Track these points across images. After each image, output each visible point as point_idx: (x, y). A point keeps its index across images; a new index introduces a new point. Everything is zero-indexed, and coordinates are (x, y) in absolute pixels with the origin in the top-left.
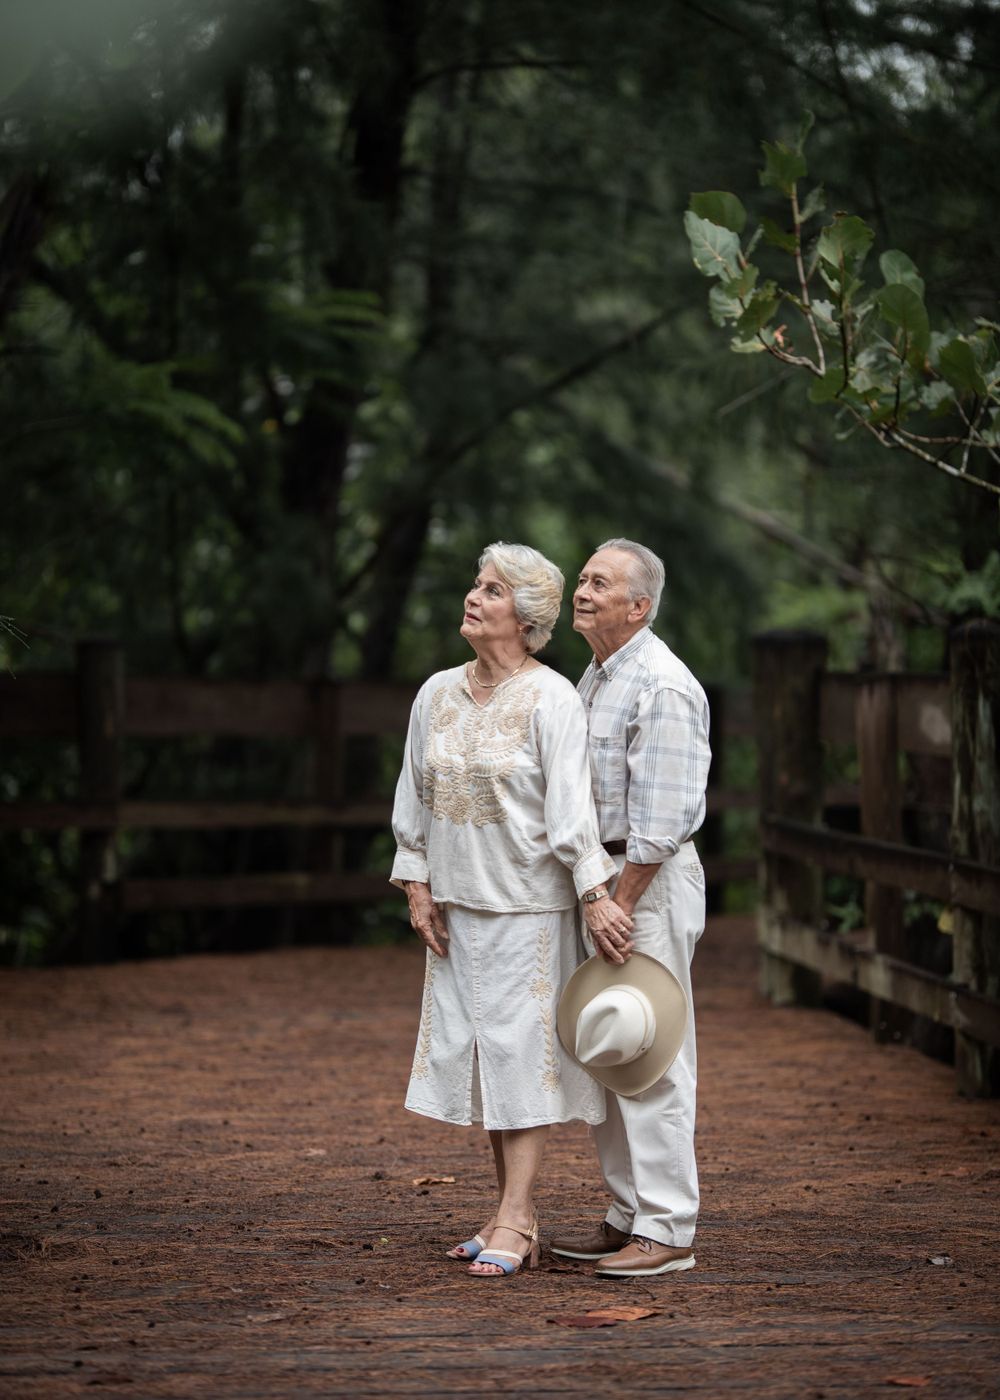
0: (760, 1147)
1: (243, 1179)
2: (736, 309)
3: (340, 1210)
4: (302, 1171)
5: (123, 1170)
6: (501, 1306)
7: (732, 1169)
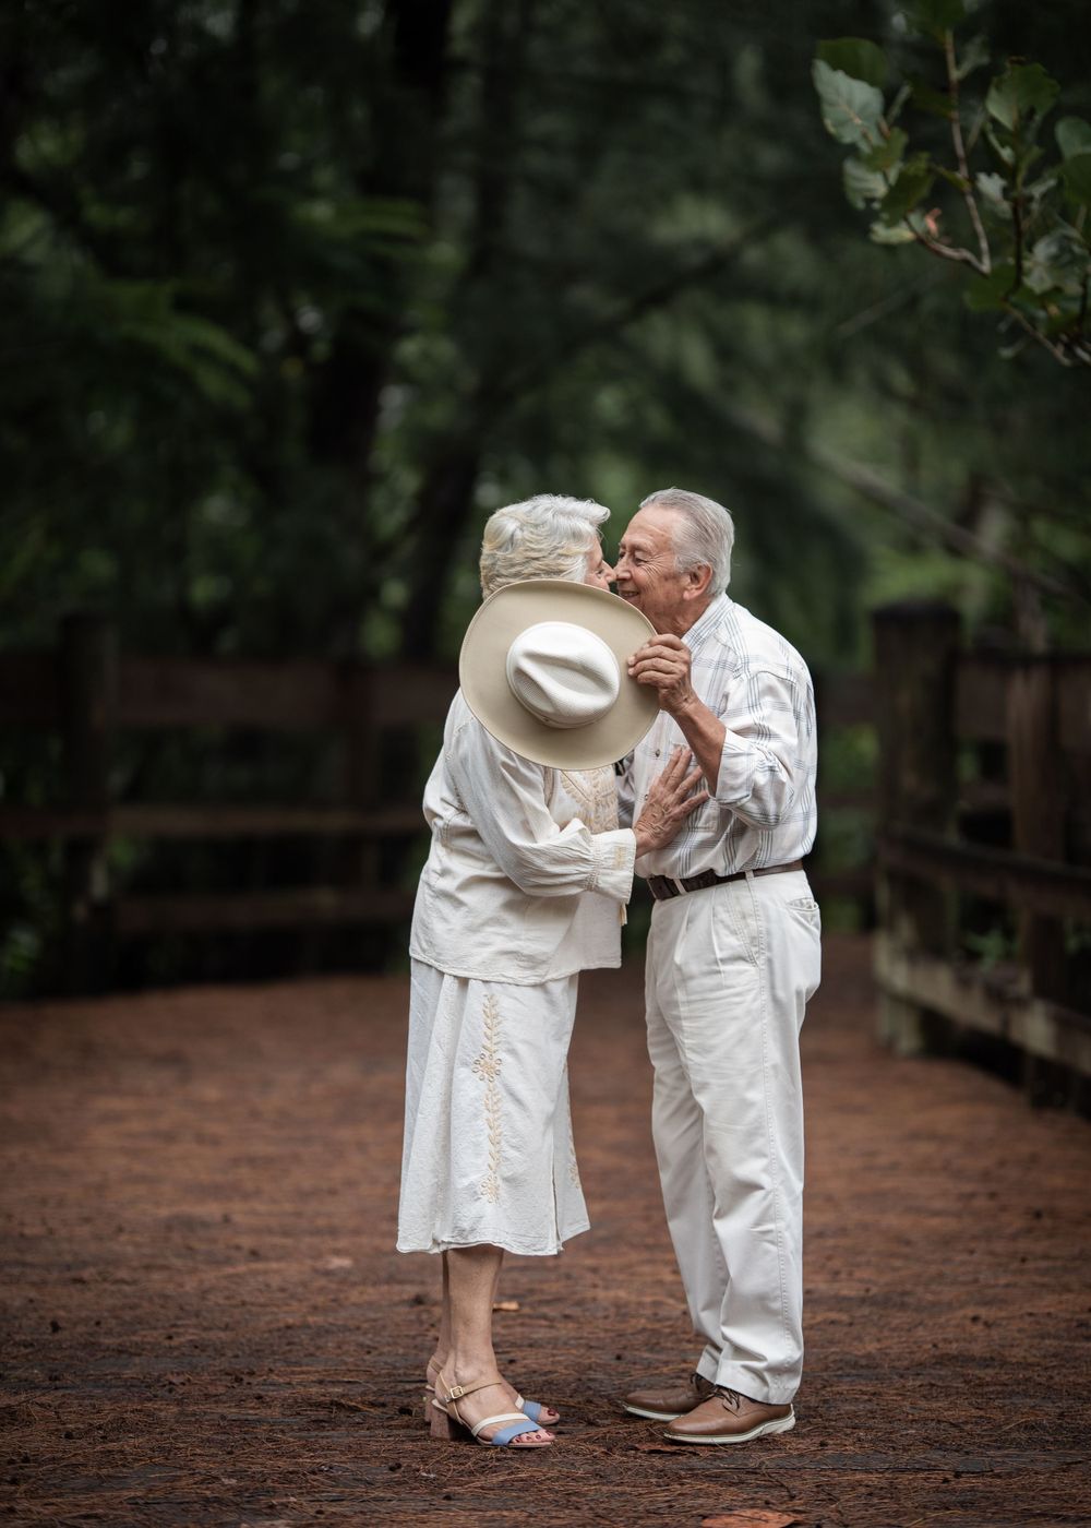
0: (906, 1257)
1: (244, 1303)
2: (877, 186)
3: (369, 1353)
4: (321, 1290)
5: (89, 1289)
6: (586, 1507)
7: (874, 1290)
